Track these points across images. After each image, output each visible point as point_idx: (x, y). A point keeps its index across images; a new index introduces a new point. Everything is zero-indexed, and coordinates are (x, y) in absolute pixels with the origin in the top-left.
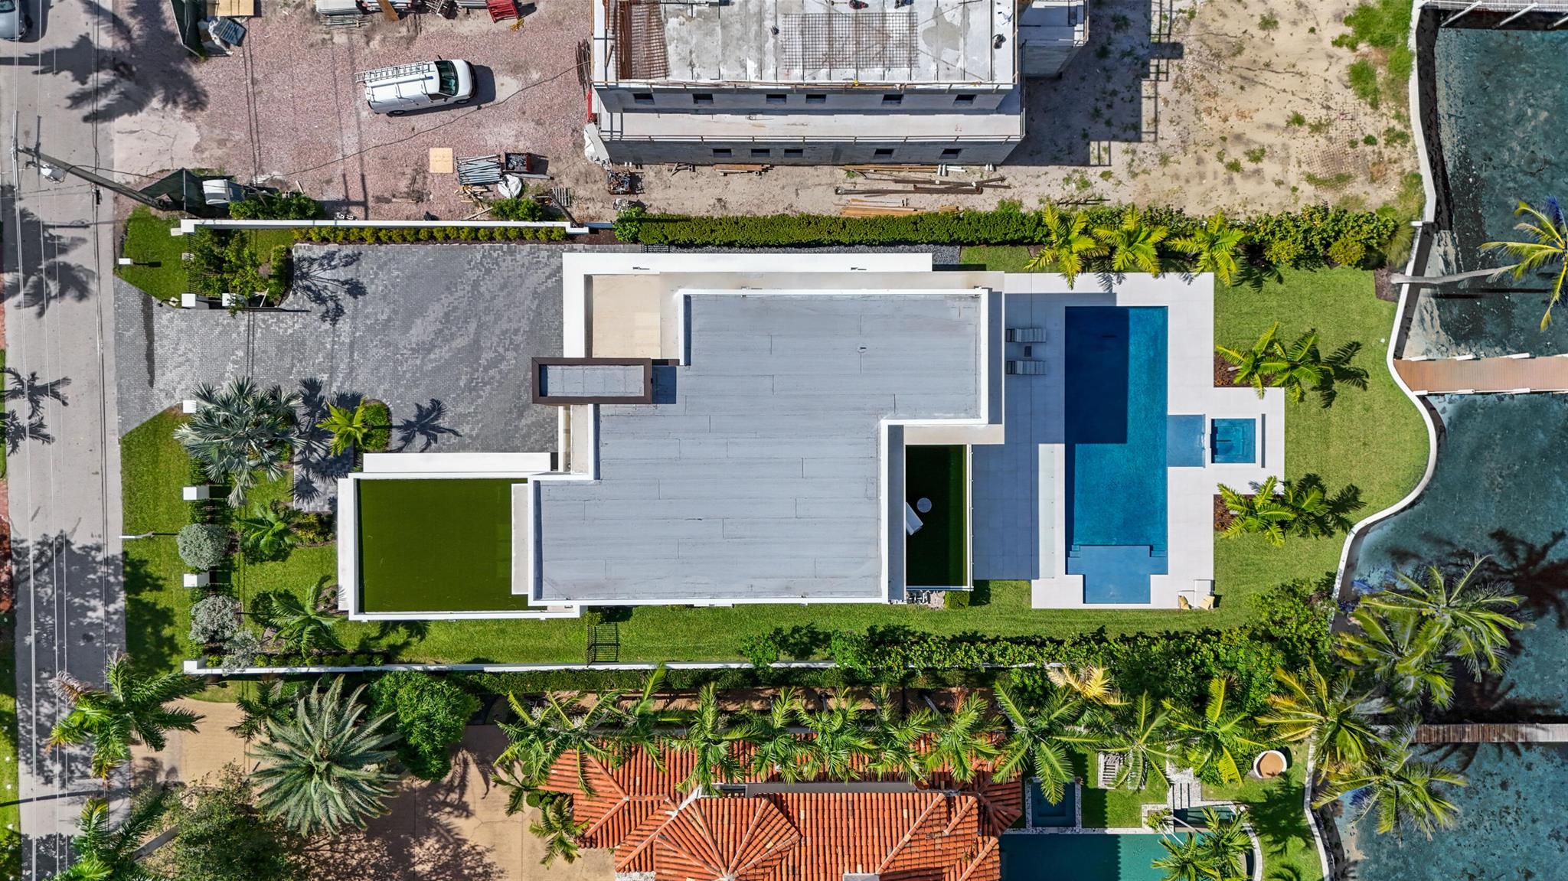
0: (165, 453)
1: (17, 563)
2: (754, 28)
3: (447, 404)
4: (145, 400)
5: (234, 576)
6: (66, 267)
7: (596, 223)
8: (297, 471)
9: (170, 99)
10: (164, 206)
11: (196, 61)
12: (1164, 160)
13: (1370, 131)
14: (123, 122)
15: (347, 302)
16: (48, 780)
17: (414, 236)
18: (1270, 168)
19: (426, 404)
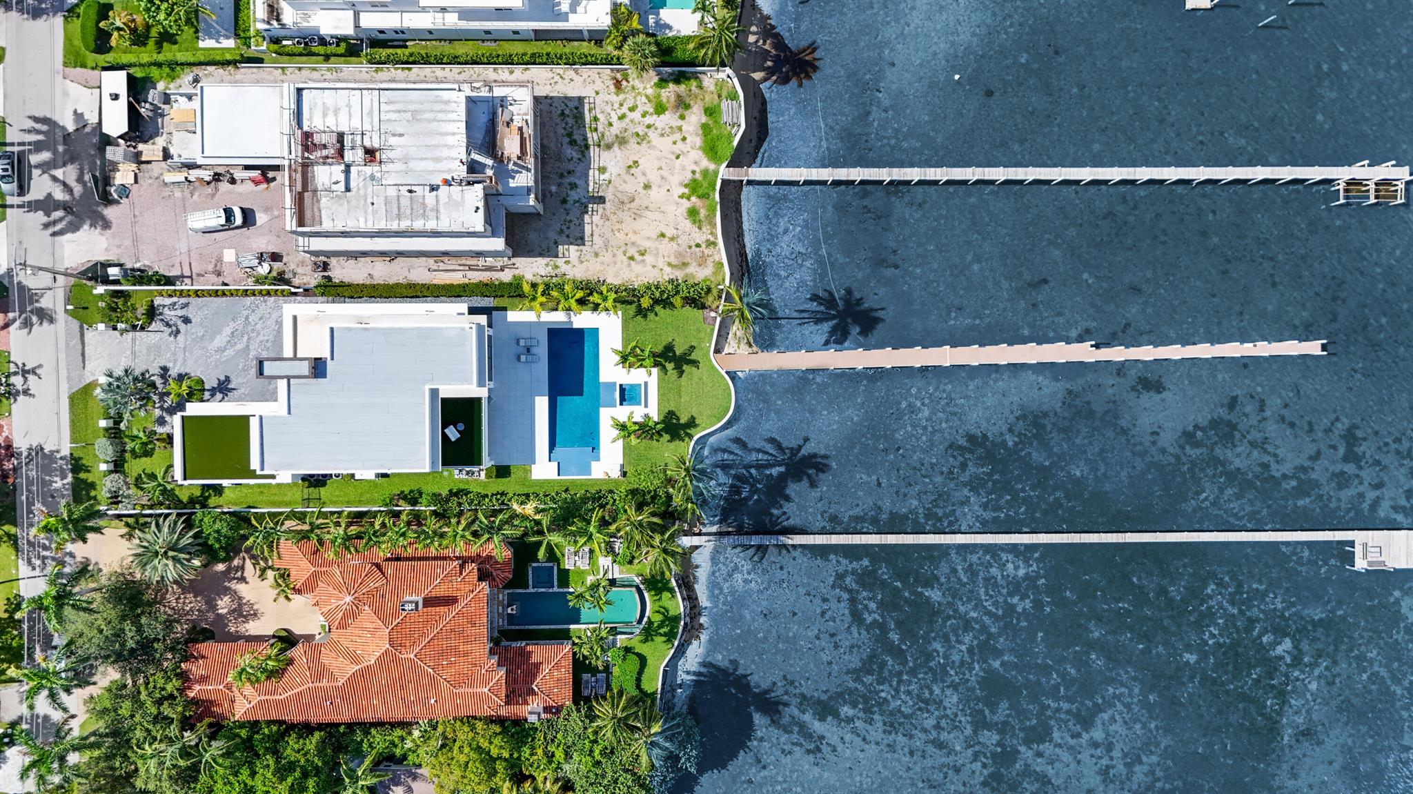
0: (91, 404)
1: (17, 459)
2: (363, 202)
3: (232, 378)
4: (81, 377)
5: (126, 465)
6: (41, 309)
7: (307, 287)
8: (157, 412)
9: (93, 225)
10: (90, 279)
11: (106, 206)
12: (597, 255)
13: (698, 241)
14: (69, 236)
15: (182, 327)
16: (34, 569)
17: (216, 293)
18: (649, 259)
19: (223, 378)
